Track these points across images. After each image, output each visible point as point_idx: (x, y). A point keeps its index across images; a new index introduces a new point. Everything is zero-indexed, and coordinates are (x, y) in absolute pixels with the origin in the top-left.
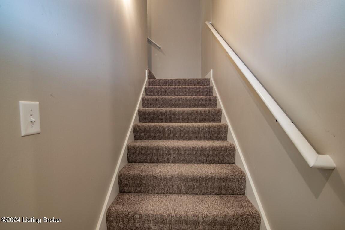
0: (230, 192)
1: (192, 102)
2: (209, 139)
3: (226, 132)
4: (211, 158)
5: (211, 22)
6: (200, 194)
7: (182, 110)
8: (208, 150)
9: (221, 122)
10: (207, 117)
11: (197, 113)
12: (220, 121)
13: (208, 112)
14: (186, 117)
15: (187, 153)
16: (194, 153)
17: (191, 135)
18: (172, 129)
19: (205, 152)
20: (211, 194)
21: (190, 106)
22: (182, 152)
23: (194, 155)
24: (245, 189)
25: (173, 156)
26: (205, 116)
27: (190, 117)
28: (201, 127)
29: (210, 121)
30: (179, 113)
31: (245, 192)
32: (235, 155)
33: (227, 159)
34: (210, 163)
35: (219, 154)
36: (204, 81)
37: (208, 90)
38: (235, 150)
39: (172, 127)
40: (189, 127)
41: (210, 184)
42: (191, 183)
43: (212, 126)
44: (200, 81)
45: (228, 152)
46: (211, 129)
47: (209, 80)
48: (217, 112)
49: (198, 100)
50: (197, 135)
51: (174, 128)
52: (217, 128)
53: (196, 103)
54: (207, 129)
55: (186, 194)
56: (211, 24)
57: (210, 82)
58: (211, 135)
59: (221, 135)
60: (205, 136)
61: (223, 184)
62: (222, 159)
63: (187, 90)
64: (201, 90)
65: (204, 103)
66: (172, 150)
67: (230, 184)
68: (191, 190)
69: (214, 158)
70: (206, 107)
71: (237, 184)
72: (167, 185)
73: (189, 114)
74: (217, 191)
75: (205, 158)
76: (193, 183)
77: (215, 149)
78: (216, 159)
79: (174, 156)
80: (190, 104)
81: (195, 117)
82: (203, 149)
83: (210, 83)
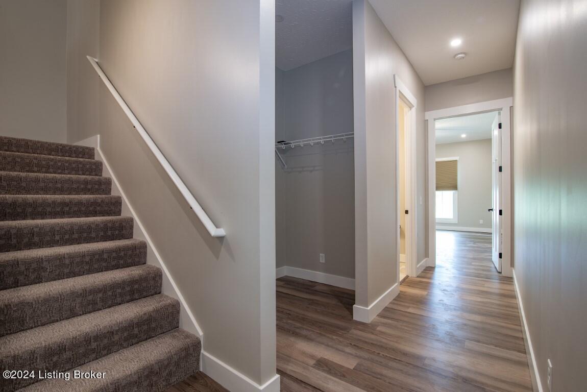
0: (145, 294)
1: (66, 186)
2: (106, 238)
3: (131, 227)
4: (113, 263)
5: (97, 60)
6: (104, 309)
7: (50, 197)
8: (110, 251)
9: (120, 215)
10: (98, 208)
11: (80, 203)
12: (119, 213)
13: (99, 201)
14: (58, 210)
15: (75, 262)
16: (87, 259)
17: (76, 236)
18: (35, 230)
19: (105, 256)
20: (120, 304)
21: (62, 191)
22: (67, 262)
23: (87, 263)
24: (161, 286)
25: (48, 270)
26: (95, 208)
27: (67, 209)
28: (93, 224)
29: (102, 214)
30: (44, 203)
31: (162, 289)
32: (146, 253)
33: (137, 260)
34: (112, 270)
35: (125, 255)
36: (83, 150)
37: (94, 167)
38: (146, 247)
39: (37, 226)
40: (72, 225)
41: (119, 291)
42: (90, 298)
43: (110, 221)
44: (75, 149)
45: (138, 251)
46: (110, 225)
47: (93, 149)
48: (114, 201)
49: (78, 182)
50: (85, 235)
51: (41, 228)
52: (118, 223)
53: (75, 186)
54: (102, 226)
55: (83, 314)
56: (97, 63)
57: (94, 153)
58: (109, 233)
59: (124, 232)
60: (100, 235)
61: (136, 286)
62: (129, 261)
63: (52, 163)
64: (81, 166)
65: (89, 187)
66: (46, 261)
67: (144, 285)
68: (91, 306)
69: (118, 262)
70: (92, 193)
71: (152, 283)
72: (50, 310)
73: (64, 204)
74: (128, 298)
75: (104, 264)
76: (94, 296)
77: (118, 250)
78: (122, 262)
79: (51, 270)
80: (62, 187)
81: (76, 209)
82: (102, 252)
83: (94, 155)
